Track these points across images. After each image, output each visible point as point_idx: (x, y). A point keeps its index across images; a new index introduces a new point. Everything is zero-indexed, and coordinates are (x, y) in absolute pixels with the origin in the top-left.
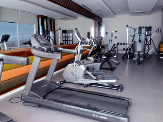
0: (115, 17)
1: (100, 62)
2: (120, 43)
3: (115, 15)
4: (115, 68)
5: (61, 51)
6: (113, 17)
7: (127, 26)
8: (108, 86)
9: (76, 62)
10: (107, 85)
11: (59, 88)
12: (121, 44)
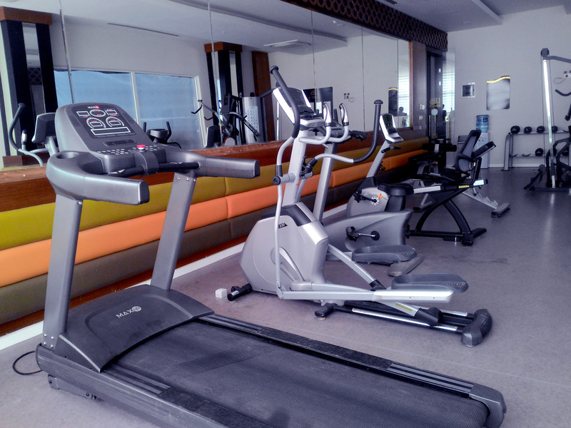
0: (496, 23)
1: (403, 208)
2: (523, 126)
3: (498, 13)
4: (484, 231)
5: (194, 166)
6: (490, 22)
7: (545, 53)
8: (417, 317)
9: (285, 211)
10: (413, 311)
11: (196, 320)
12: (528, 131)
